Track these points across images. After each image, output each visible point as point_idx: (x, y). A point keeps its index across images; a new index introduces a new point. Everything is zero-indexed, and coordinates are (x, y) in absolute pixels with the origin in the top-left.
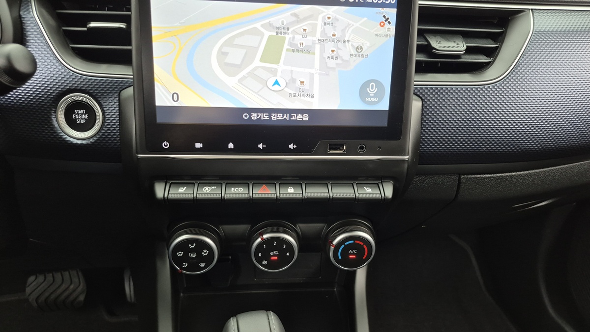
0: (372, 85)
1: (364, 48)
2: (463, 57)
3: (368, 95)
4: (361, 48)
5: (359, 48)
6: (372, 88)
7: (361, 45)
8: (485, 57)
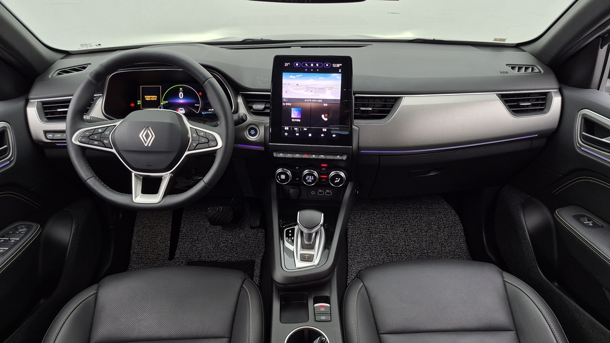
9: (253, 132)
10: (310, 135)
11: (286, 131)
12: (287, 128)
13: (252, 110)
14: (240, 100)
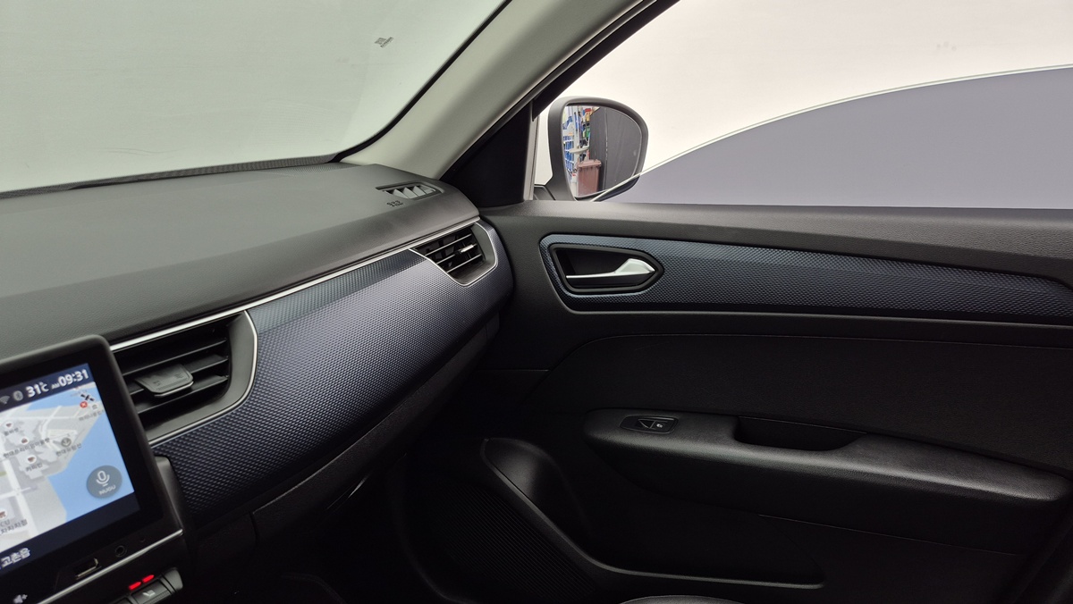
0: (101, 475)
1: (72, 439)
2: (193, 387)
3: (101, 487)
4: (68, 440)
5: (65, 442)
6: (102, 477)
7: (66, 436)
8: (219, 377)
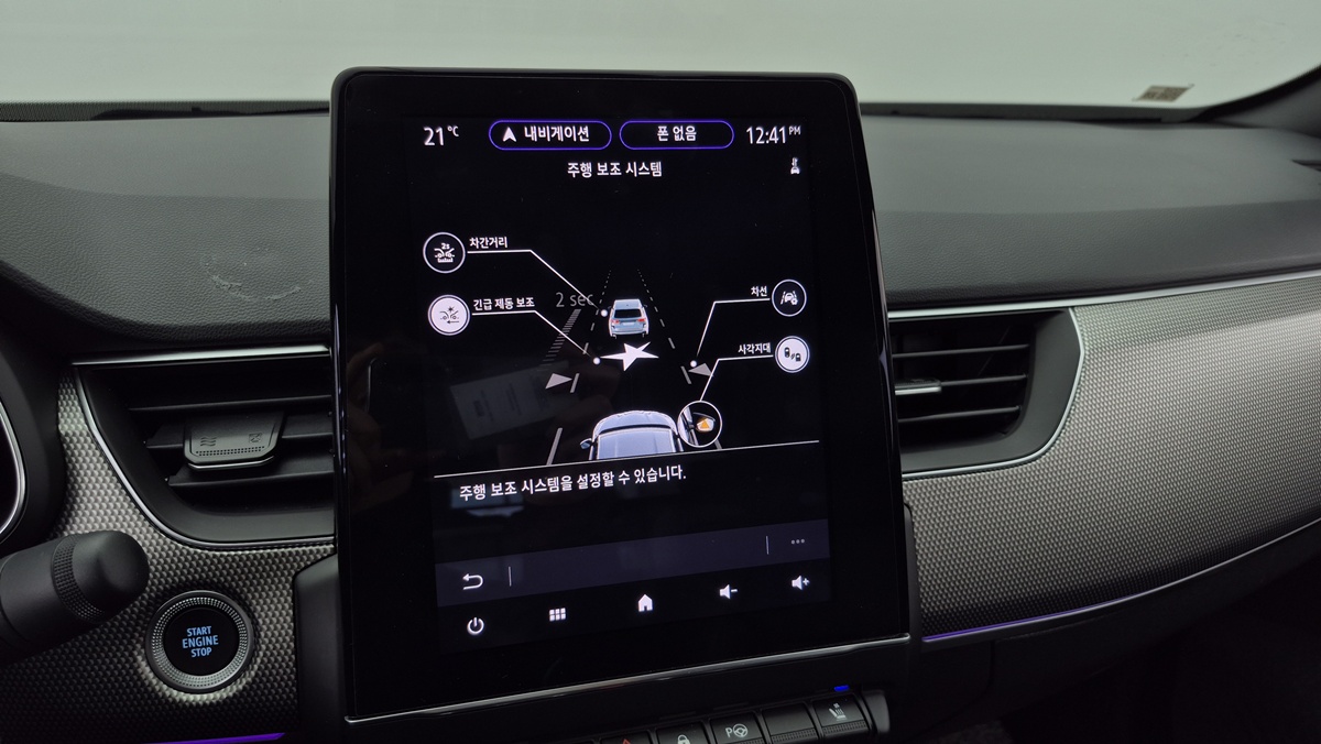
9: (201, 641)
10: (645, 603)
11: (475, 606)
12: (473, 581)
13: (180, 480)
14: (78, 421)
